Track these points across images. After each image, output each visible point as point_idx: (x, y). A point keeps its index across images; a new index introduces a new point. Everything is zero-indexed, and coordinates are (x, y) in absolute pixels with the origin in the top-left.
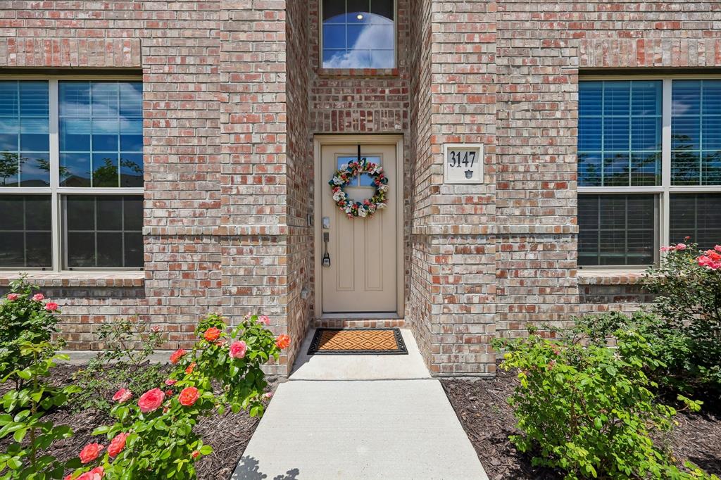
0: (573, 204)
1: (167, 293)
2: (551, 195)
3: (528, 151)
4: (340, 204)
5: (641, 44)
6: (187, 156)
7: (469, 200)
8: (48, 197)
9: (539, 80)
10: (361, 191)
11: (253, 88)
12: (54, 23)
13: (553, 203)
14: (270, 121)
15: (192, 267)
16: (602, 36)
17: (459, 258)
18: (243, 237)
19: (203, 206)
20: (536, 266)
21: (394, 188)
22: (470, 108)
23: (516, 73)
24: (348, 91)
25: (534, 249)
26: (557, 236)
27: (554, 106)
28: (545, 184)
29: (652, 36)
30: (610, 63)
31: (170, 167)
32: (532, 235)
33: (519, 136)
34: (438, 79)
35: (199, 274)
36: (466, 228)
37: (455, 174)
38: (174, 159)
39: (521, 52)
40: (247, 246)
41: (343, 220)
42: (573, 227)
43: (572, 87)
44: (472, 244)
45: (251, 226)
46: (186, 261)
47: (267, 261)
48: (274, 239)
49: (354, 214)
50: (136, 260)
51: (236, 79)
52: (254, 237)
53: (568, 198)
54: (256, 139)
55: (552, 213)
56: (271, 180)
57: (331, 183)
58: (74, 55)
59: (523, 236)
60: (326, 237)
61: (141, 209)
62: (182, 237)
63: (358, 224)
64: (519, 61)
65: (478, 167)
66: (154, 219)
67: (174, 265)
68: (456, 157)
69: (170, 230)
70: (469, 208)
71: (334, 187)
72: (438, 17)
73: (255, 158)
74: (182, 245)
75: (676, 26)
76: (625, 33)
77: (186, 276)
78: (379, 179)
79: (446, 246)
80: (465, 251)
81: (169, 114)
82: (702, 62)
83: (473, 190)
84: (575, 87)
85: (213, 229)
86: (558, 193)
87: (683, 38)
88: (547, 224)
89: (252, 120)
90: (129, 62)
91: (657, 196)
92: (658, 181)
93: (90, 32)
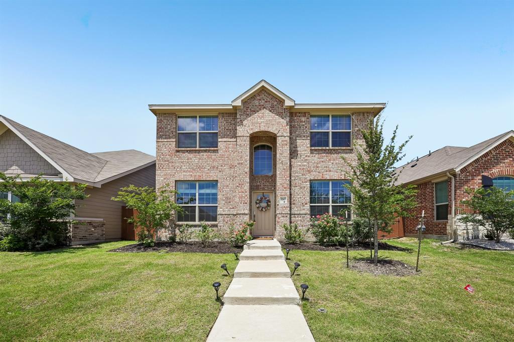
0: (309, 208)
1: (222, 226)
2: (304, 206)
3: (299, 197)
4: (258, 208)
5: (322, 175)
6: (227, 198)
7: (284, 207)
8: (195, 207)
9: (301, 182)
10: (264, 204)
11: (243, 186)
12: (200, 171)
13: (304, 207)
14: (246, 192)
15: (228, 221)
16: (314, 173)
17: (282, 218)
18: (241, 214)
19: (230, 208)
20: (301, 221)
21: (272, 203)
22: (284, 190)
23: (296, 180)
24: (260, 180)
25: (300, 217)
26: (305, 214)
27: (304, 187)
28: (303, 204)
29: (325, 173)
30: (316, 179)
31: (224, 200)
32: (300, 214)
33: (297, 193)
34: (278, 184)
35: (229, 222)
36: (284, 213)
37: (282, 202)
38: (224, 199)
39: (297, 176)
40: (241, 216)
41: (259, 212)
42: (309, 212)
43: (308, 183)
44: (285, 215)
45: (242, 212)
46: (226, 220)
47: (245, 218)
48: (247, 214)
49: (262, 210)
50: (216, 220)
51: (239, 185)
52: (243, 214)
53: (308, 207)
54: (243, 196)
55: (304, 210)
56: (246, 203)
57: (256, 202)
58: (204, 178)
59: (298, 214)
60: (254, 216)
61: (217, 209)
62: (226, 215)
63: (263, 213)
64: (297, 178)
65: (286, 201)
66: (219, 211)
67: (224, 221)
68: (282, 199)
69: (223, 213)
70: (284, 209)
71: (257, 203)
72: (278, 173)
73: (243, 199)
74: (226, 216)
75: (330, 171)
76: (319, 172)
77: (226, 223)
78: (269, 201)
79: (280, 216)
80: (284, 217)
81: (224, 190)
82: (336, 178)
83: (285, 205)
84: (309, 183)
85: (232, 213)
86: (305, 205)
87: (332, 173)
88: (303, 212)
89: (243, 192)
90: (215, 179)
91: (329, 206)
92: (329, 203)
93: (207, 173)
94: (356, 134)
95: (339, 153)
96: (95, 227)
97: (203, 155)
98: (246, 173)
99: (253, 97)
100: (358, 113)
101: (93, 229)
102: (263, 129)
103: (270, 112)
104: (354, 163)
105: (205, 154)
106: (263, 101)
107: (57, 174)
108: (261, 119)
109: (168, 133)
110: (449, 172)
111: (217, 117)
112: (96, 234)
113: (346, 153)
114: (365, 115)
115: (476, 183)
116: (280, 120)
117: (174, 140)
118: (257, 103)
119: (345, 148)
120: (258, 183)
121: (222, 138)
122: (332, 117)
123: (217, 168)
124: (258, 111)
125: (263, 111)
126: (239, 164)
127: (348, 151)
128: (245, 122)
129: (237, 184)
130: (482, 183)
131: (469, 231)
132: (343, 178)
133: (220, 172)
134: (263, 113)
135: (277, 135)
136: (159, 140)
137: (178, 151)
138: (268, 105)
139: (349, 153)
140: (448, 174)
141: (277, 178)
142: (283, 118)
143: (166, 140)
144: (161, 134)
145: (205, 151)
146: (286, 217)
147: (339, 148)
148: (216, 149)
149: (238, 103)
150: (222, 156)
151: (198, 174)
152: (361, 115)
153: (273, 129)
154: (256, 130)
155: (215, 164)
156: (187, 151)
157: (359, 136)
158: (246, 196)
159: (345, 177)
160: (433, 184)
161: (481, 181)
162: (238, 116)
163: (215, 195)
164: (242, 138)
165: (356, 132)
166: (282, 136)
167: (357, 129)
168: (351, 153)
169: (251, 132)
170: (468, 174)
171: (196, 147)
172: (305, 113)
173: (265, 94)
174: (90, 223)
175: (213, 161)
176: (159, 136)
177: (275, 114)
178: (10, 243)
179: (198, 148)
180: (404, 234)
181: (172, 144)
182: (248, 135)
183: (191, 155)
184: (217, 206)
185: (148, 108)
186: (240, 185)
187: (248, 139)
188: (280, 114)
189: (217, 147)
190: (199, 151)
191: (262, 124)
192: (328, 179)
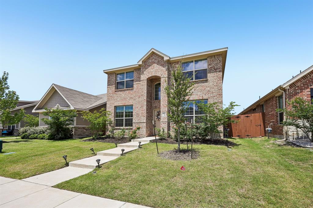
4: (157, 118)
6: (137, 114)
8: (123, 119)
14: (145, 110)
19: (138, 119)
22: (165, 108)
24: (157, 103)
31: (135, 115)
36: (164, 121)
37: (163, 115)
40: (142, 123)
45: (143, 121)
47: (144, 125)
48: (145, 122)
50: (132, 126)
54: (143, 112)
56: (145, 116)
58: (127, 104)
60: (155, 123)
65: (165, 114)
66: (134, 121)
67: (135, 126)
68: (163, 113)
70: (164, 119)
71: (156, 116)
73: (143, 114)
74: (136, 124)
79: (162, 123)
81: (135, 109)
82: (197, 99)
83: (165, 117)
85: (139, 122)
87: (194, 96)
89: (143, 110)
90: (132, 104)
91: (193, 116)
92: (193, 114)
93: (128, 101)
94: (210, 70)
95: (199, 83)
96: (86, 130)
97: (126, 92)
98: (145, 100)
99: (148, 58)
100: (211, 56)
101: (85, 131)
102: (153, 75)
103: (157, 65)
104: (209, 88)
105: (127, 91)
106: (154, 60)
107: (69, 106)
108: (152, 69)
109: (112, 83)
110: (280, 88)
111: (133, 72)
112: (87, 133)
113: (203, 83)
114: (216, 57)
115: (305, 95)
116: (162, 69)
117: (114, 86)
118: (150, 61)
119: (202, 80)
120: (156, 105)
121: (135, 82)
122: (195, 62)
123: (133, 98)
124: (151, 65)
125: (153, 65)
126: (141, 95)
127: (204, 81)
128: (145, 72)
129: (140, 106)
130: (311, 94)
131: (299, 132)
132: (201, 98)
133: (134, 100)
134: (154, 66)
135: (161, 77)
136: (109, 87)
137: (116, 91)
138: (156, 61)
139: (205, 82)
140: (279, 90)
141: (161, 102)
142: (164, 67)
143: (111, 86)
144: (109, 84)
145: (128, 90)
146: (165, 123)
147: (198, 80)
148: (132, 88)
149: (141, 63)
150: (135, 91)
151: (124, 102)
152: (213, 57)
153: (158, 74)
154: (150, 76)
155: (132, 96)
156: (120, 91)
157: (212, 71)
158: (145, 112)
159: (202, 98)
160: (276, 97)
161: (310, 93)
162: (141, 70)
163: (132, 112)
164: (143, 81)
165: (209, 69)
166: (163, 77)
167: (210, 67)
168: (206, 82)
169: (148, 77)
170: (297, 88)
171: (124, 88)
172: (178, 62)
173: (155, 55)
174: (84, 128)
175: (131, 94)
176: (108, 85)
177: (160, 65)
178: (49, 136)
179: (125, 89)
180: (265, 134)
181: (113, 88)
182: (146, 79)
183: (121, 93)
184: (132, 119)
185: (103, 72)
186: (142, 106)
187: (146, 81)
188: (163, 65)
189: (133, 87)
190: (125, 90)
191: (153, 72)
192: (192, 100)
